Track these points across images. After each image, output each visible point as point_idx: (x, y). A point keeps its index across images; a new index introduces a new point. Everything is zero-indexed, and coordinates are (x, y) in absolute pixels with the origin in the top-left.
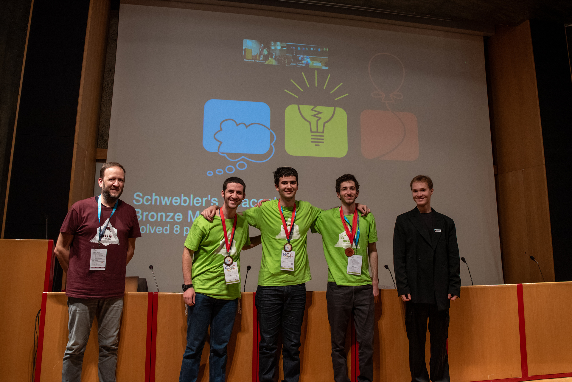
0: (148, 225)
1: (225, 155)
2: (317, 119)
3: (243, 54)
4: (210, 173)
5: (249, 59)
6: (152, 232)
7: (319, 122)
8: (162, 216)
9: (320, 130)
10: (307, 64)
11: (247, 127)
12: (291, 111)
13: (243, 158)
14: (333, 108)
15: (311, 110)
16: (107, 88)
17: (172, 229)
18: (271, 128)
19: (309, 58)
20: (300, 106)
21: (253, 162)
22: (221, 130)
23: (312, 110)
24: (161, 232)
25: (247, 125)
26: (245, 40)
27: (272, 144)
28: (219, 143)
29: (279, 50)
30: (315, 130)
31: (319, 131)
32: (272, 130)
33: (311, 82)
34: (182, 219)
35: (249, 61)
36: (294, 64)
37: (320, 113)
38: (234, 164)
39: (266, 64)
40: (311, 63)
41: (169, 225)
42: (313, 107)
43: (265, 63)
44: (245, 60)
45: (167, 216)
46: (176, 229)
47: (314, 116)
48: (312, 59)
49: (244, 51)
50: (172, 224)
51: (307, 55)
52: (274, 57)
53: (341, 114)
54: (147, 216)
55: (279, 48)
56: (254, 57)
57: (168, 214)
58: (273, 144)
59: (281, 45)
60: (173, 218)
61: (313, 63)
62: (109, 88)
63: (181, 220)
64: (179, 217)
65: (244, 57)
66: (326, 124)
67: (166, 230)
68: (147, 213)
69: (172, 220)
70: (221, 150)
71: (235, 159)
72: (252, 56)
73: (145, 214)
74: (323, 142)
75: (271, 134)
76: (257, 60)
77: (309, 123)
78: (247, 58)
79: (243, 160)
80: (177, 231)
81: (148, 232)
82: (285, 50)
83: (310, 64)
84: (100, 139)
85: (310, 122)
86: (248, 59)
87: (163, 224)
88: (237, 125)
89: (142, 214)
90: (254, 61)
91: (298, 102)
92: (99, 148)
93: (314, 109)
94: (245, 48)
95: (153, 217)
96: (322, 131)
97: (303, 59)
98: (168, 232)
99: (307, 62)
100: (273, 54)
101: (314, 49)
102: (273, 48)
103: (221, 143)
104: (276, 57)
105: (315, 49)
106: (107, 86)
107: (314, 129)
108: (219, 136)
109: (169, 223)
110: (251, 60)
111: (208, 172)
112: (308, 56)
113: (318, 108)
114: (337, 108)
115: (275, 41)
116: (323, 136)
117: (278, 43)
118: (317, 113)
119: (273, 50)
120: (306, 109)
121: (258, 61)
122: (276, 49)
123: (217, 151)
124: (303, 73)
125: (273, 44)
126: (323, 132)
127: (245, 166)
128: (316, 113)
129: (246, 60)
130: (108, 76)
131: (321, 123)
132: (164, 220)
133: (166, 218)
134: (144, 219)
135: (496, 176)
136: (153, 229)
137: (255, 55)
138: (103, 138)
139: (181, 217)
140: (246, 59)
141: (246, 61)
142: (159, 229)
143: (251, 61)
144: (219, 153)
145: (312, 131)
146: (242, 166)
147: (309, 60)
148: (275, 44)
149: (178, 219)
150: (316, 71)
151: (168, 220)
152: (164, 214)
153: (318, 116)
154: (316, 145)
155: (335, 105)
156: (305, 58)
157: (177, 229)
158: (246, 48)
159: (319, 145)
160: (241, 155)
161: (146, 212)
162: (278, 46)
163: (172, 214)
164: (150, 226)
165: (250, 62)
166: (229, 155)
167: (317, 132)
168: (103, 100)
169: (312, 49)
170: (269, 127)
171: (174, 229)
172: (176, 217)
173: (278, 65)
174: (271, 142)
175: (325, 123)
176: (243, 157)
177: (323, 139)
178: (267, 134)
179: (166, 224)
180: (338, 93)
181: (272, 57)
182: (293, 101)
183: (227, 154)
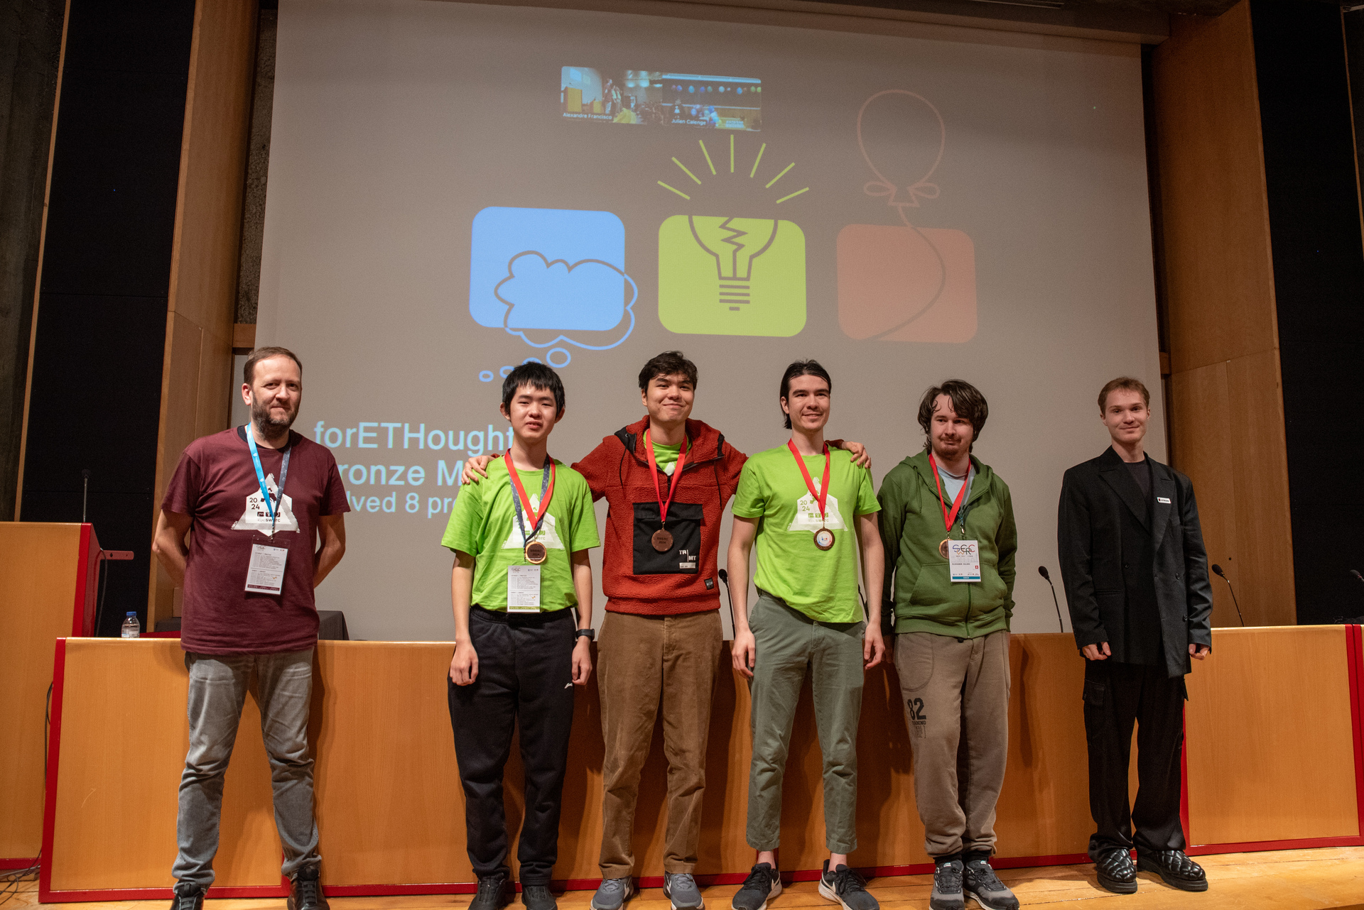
1: (521, 334)
2: (735, 247)
3: (562, 101)
4: (486, 376)
5: (576, 113)
6: (357, 509)
7: (739, 254)
8: (378, 473)
9: (742, 272)
10: (711, 123)
11: (570, 268)
12: (673, 231)
13: (562, 341)
14: (772, 222)
15: (720, 227)
16: (257, 186)
17: (401, 502)
18: (626, 269)
19: (716, 110)
20: (695, 218)
21: (584, 349)
22: (512, 276)
23: (723, 226)
24: (378, 508)
25: (571, 264)
26: (564, 69)
27: (629, 308)
28: (507, 307)
29: (646, 88)
30: (731, 275)
31: (739, 275)
32: (628, 274)
33: (721, 161)
34: (425, 481)
35: (575, 116)
36: (681, 122)
37: (740, 233)
38: (543, 354)
39: (615, 123)
40: (720, 121)
41: (394, 494)
42: (723, 220)
43: (612, 120)
44: (565, 115)
45: (390, 474)
46: (410, 502)
47: (728, 240)
48: (722, 114)
49: (562, 94)
50: (403, 491)
51: (710, 104)
52: (633, 105)
53: (792, 237)
55: (645, 84)
56: (588, 108)
57: (393, 468)
58: (632, 308)
59: (650, 78)
60: (403, 477)
61: (724, 122)
62: (260, 187)
63: (421, 481)
64: (417, 475)
65: (564, 107)
66: (755, 260)
67: (389, 505)
68: (347, 467)
69: (402, 483)
70: (513, 323)
71: (543, 343)
72: (583, 105)
74: (748, 302)
75: (626, 282)
77: (714, 258)
78: (570, 109)
79: (561, 344)
80: (412, 507)
82: (658, 89)
83: (717, 125)
84: (243, 303)
85: (717, 256)
86: (573, 113)
87: (382, 491)
88: (549, 265)
90: (586, 116)
91: (691, 210)
92: (241, 322)
93: (727, 226)
94: (566, 88)
95: (358, 475)
96: (745, 275)
97: (700, 112)
98: (393, 509)
99: (711, 119)
100: (632, 98)
101: (726, 88)
102: (631, 85)
103: (511, 306)
104: (637, 106)
105: (729, 89)
106: (256, 183)
107: (728, 272)
108: (506, 291)
109: (395, 488)
110: (579, 113)
111: (482, 373)
112: (711, 107)
113: (737, 223)
114: (781, 223)
115: (637, 69)
116: (748, 287)
117: (644, 74)
118: (735, 234)
119: (631, 89)
120: (709, 226)
121: (595, 117)
122: (637, 87)
123: (503, 326)
124: (701, 142)
125: (630, 77)
126: (748, 279)
127: (565, 358)
128: (732, 234)
129: (569, 115)
130: (258, 161)
131: (743, 257)
132: (383, 482)
133: (389, 478)
135: (1166, 377)
136: (358, 502)
137: (589, 102)
138: (248, 300)
139: (422, 474)
140: (567, 112)
141: (567, 117)
142: (373, 501)
143: (581, 116)
144: (508, 330)
145: (723, 275)
146: (561, 358)
147: (714, 115)
148: (636, 75)
149: (416, 479)
150: (732, 137)
151: (393, 482)
152: (382, 468)
153: (736, 240)
154: (731, 309)
155: (777, 214)
156: (707, 112)
157: (413, 501)
158: (569, 86)
159: (738, 309)
160: (556, 333)
162: (644, 80)
163: (401, 469)
165: (577, 118)
166: (531, 333)
167: (735, 278)
168: (247, 215)
169: (722, 89)
170: (622, 267)
171: (406, 502)
172: (410, 475)
173: (642, 123)
174: (626, 303)
175: (752, 257)
176: (562, 337)
177: (748, 295)
178: (617, 282)
179: (388, 490)
180: (783, 187)
181: (628, 107)
182: (678, 207)
183: (525, 331)
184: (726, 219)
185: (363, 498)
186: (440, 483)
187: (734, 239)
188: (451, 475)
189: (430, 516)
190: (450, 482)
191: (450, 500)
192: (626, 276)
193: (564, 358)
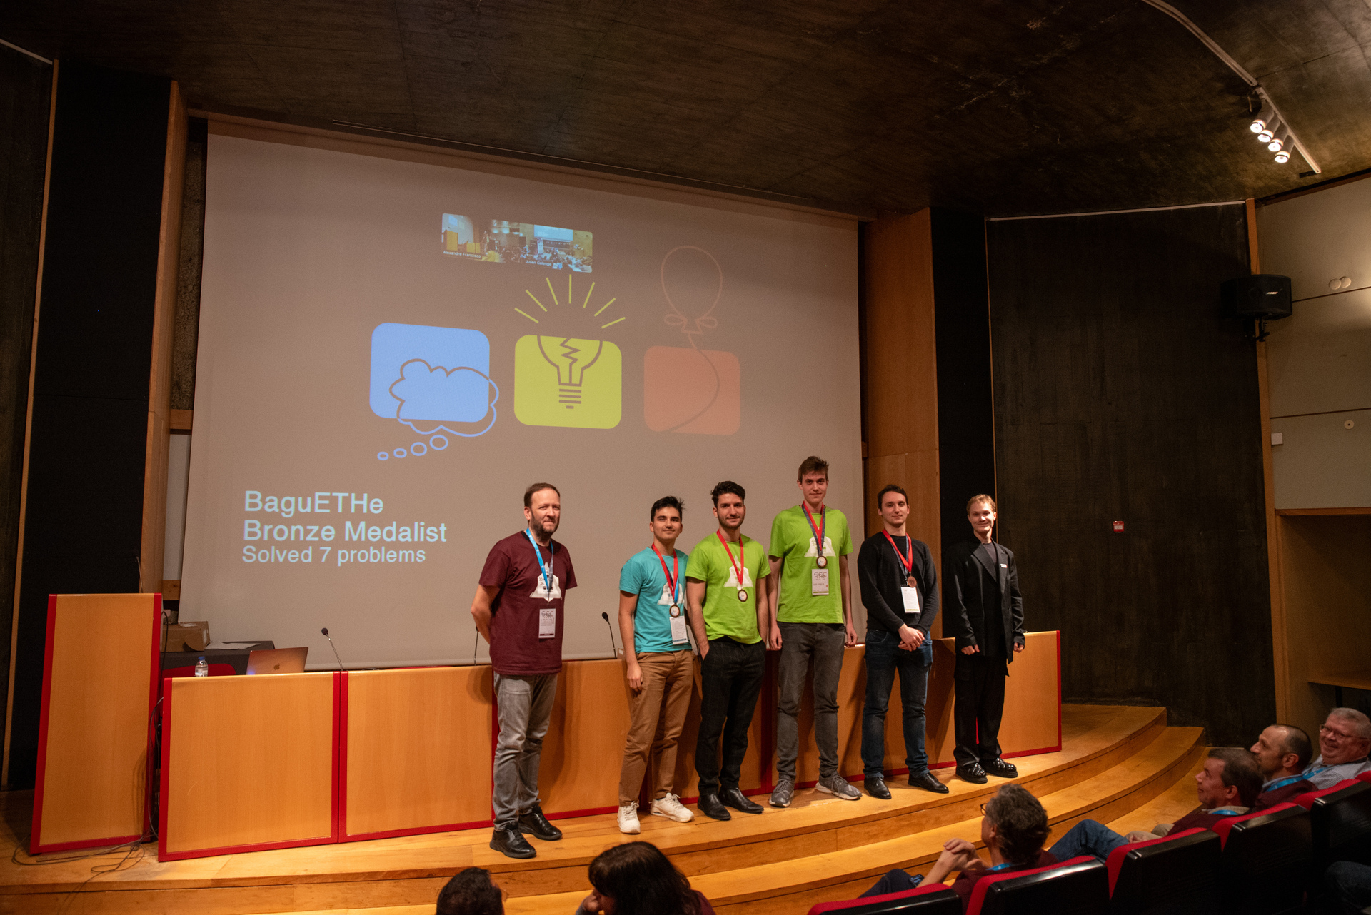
0: (273, 548)
1: (410, 423)
2: (571, 360)
3: (443, 242)
4: (383, 456)
5: (453, 252)
6: (281, 560)
7: (574, 366)
8: (298, 532)
9: (576, 380)
11: (448, 374)
12: (526, 347)
13: (442, 429)
14: (597, 343)
15: (560, 345)
17: (316, 554)
18: (490, 374)
20: (542, 337)
21: (460, 437)
22: (403, 378)
23: (563, 345)
24: (297, 559)
25: (449, 370)
26: (444, 216)
27: (492, 405)
28: (399, 402)
29: (507, 235)
30: (568, 382)
31: (573, 382)
32: (492, 379)
33: (562, 294)
34: (334, 539)
36: (532, 262)
37: (575, 350)
38: (426, 439)
39: (482, 261)
41: (311, 548)
42: (563, 339)
43: (481, 258)
44: (444, 253)
45: (307, 532)
47: (566, 355)
49: (443, 236)
50: (316, 546)
52: (497, 247)
53: (612, 353)
54: (271, 531)
55: (506, 231)
56: (462, 248)
57: (309, 527)
58: (495, 405)
59: (511, 227)
60: (318, 534)
62: (187, 294)
63: (332, 537)
64: (329, 533)
65: (444, 248)
66: (585, 371)
67: (306, 556)
68: (271, 527)
69: (317, 539)
71: (428, 431)
72: (459, 246)
73: (267, 528)
74: (579, 402)
75: (491, 385)
76: (466, 253)
77: (556, 369)
78: (448, 248)
79: (441, 432)
81: (273, 560)
82: (516, 235)
85: (558, 367)
86: (450, 251)
87: (300, 545)
88: (432, 370)
89: (262, 529)
90: (461, 254)
91: (539, 331)
93: (566, 344)
94: (446, 231)
95: (281, 533)
96: (578, 383)
98: (310, 560)
100: (496, 242)
102: (495, 231)
103: (403, 402)
104: (500, 248)
106: (183, 290)
107: (565, 379)
108: (398, 390)
109: (311, 543)
110: (456, 252)
111: (381, 453)
113: (573, 342)
114: (605, 343)
115: (500, 220)
116: (580, 391)
117: (505, 223)
118: (571, 350)
119: (496, 235)
120: (553, 344)
121: (468, 255)
122: (500, 234)
123: (396, 417)
124: (547, 279)
125: (495, 225)
126: (580, 385)
127: (445, 444)
128: (568, 350)
129: (448, 253)
130: (186, 272)
131: (576, 368)
132: (302, 538)
133: (306, 535)
134: (266, 538)
135: (865, 459)
136: (281, 554)
137: (464, 244)
139: (333, 532)
140: (446, 251)
141: (447, 255)
142: (293, 554)
143: (457, 254)
144: (400, 420)
145: (562, 382)
146: (439, 442)
148: (500, 224)
149: (328, 536)
150: (570, 276)
151: (309, 538)
152: (301, 528)
153: (572, 355)
154: (568, 407)
155: (601, 336)
157: (324, 553)
158: (448, 229)
159: (572, 407)
160: (437, 423)
161: (269, 525)
162: (505, 228)
163: (316, 528)
164: (276, 549)
165: (454, 255)
166: (418, 423)
167: (570, 384)
170: (487, 374)
172: (323, 533)
173: (503, 262)
174: (491, 401)
175: (583, 369)
176: (441, 427)
177: (580, 397)
178: (483, 386)
179: (305, 545)
180: (607, 316)
181: (493, 249)
182: (529, 329)
183: (413, 421)
184: (565, 339)
185: (285, 552)
186: (347, 538)
187: (570, 354)
188: (355, 533)
189: (340, 565)
190: (355, 538)
191: (356, 552)
192: (491, 381)
193: (443, 443)
